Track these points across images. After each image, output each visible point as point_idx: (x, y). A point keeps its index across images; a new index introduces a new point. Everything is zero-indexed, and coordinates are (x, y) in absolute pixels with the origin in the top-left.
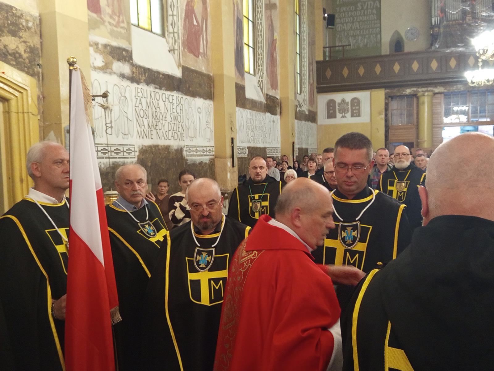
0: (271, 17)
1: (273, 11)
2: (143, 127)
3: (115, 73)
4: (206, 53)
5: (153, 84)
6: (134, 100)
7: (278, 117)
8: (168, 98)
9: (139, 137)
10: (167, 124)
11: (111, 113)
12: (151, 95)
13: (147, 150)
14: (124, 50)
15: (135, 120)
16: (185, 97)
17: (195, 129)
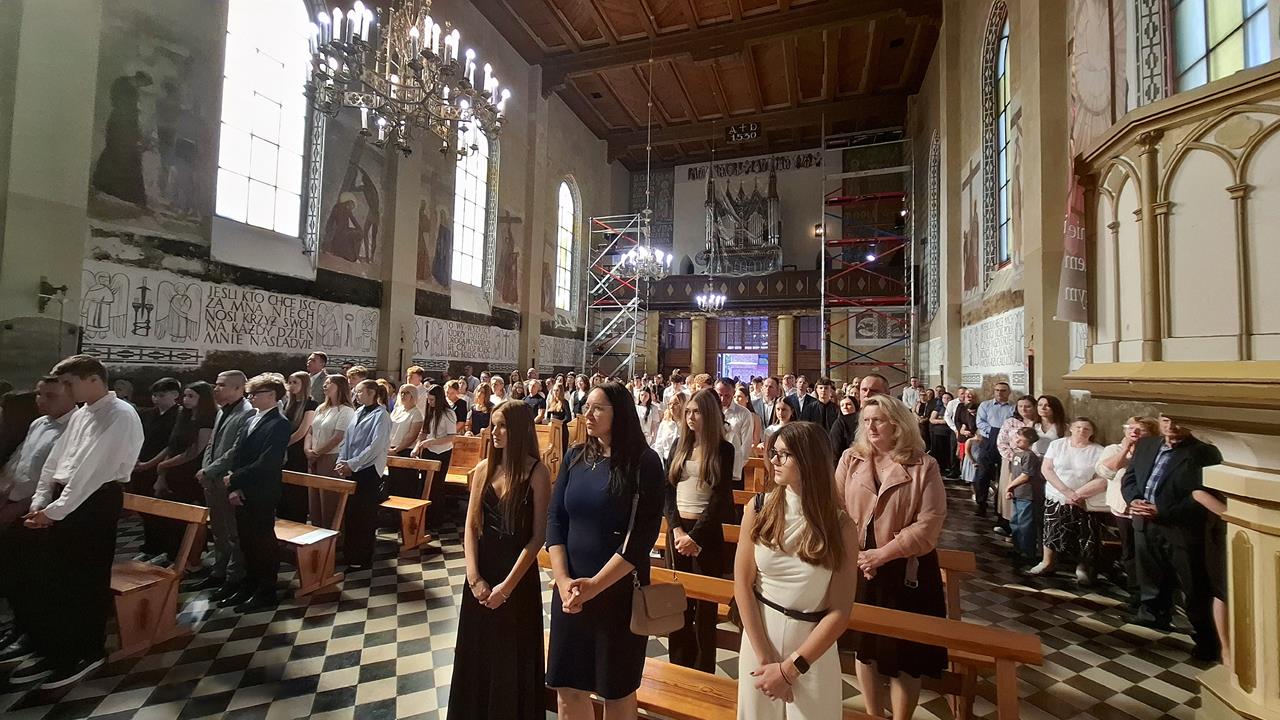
0: (509, 230)
1: (513, 225)
2: (222, 331)
3: (166, 269)
4: (372, 258)
5: (250, 283)
6: (206, 301)
7: (516, 332)
8: (283, 302)
9: (212, 342)
10: (275, 329)
11: (149, 313)
12: (244, 296)
13: (224, 356)
14: (192, 245)
15: (204, 323)
16: (318, 302)
17: (338, 337)
